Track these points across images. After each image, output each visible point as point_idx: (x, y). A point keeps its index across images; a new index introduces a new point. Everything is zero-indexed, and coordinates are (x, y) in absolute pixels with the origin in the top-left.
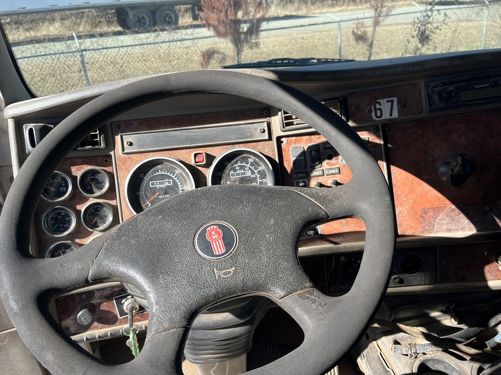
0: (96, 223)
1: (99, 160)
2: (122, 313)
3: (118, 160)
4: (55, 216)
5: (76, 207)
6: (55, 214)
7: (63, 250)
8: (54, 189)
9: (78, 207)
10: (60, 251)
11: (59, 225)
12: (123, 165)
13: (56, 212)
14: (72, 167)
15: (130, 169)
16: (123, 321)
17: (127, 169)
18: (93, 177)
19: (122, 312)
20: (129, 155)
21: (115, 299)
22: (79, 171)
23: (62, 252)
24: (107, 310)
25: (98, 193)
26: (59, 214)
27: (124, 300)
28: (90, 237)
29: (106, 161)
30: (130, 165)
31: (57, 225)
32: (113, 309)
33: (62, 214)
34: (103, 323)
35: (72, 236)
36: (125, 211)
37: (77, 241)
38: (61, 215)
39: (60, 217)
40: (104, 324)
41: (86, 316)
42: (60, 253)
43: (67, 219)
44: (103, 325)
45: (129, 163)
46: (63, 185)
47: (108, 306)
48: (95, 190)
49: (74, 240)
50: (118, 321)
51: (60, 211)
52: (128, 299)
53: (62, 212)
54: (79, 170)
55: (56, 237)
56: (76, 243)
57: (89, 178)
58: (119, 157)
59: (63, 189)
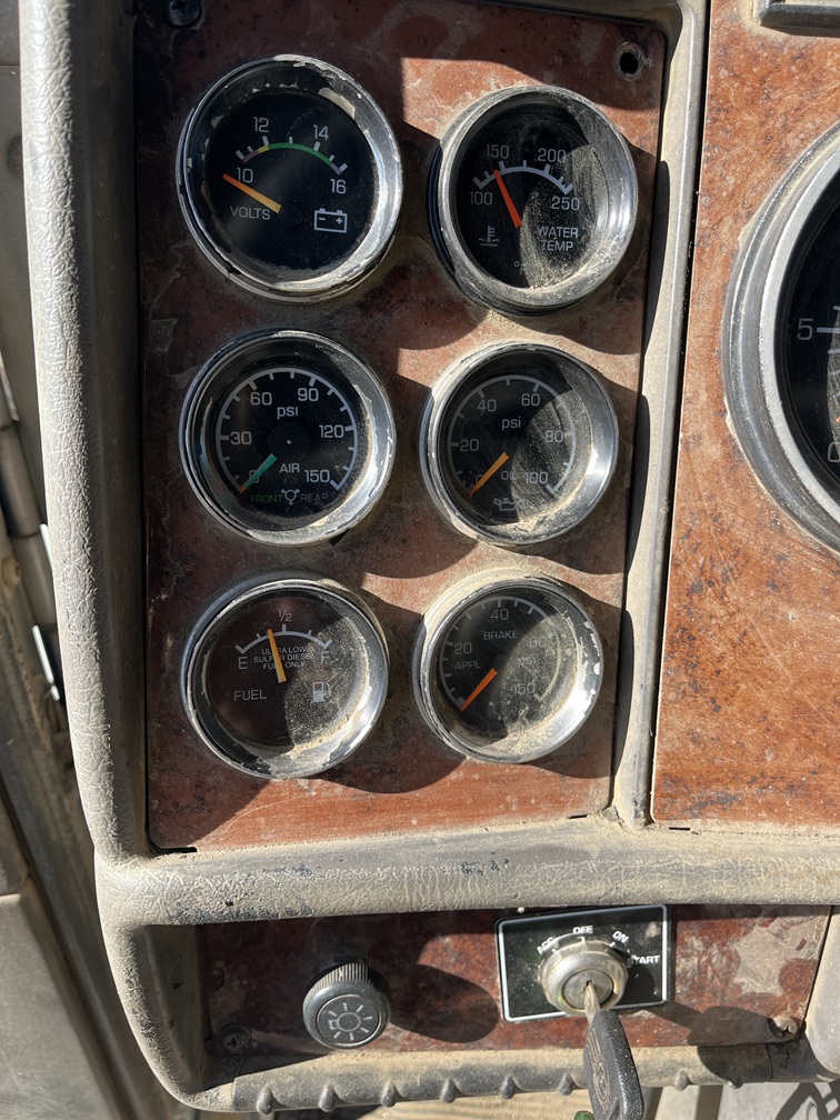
0: (500, 486)
1: (590, 45)
2: (527, 997)
3: (725, 62)
4: (257, 399)
5: (394, 361)
6: (263, 384)
7: (284, 632)
8: (275, 207)
9: (411, 364)
10: (270, 635)
11: (277, 465)
12: (751, 102)
13: (270, 372)
14: (410, 65)
15: (792, 140)
16: (520, 1035)
17: (768, 138)
18: (525, 168)
19: (525, 996)
20: (801, 41)
21: (506, 930)
22: (451, 101)
23: (281, 642)
24: (453, 971)
25: (547, 287)
26: (284, 389)
27: (551, 942)
28: (448, 571)
29: (629, 64)
30: (798, 113)
31: (271, 459)
32: (486, 973)
33: (305, 395)
34: (419, 1027)
35: (350, 553)
36: (698, 438)
37: (375, 584)
38: (293, 401)
39: (291, 411)
40: (423, 1033)
41: (352, 1008)
42: (266, 644)
43: (328, 431)
44: (416, 1036)
45: (793, 98)
46: (338, 186)
47: (463, 957)
48: (532, 261)
49: (360, 580)
50: (495, 1032)
51: (293, 371)
52: (575, 939)
53: (304, 381)
54: (448, 91)
55: (255, 544)
56: (367, 594)
57: (505, 170)
58: (736, 37)
59: (330, 221)
